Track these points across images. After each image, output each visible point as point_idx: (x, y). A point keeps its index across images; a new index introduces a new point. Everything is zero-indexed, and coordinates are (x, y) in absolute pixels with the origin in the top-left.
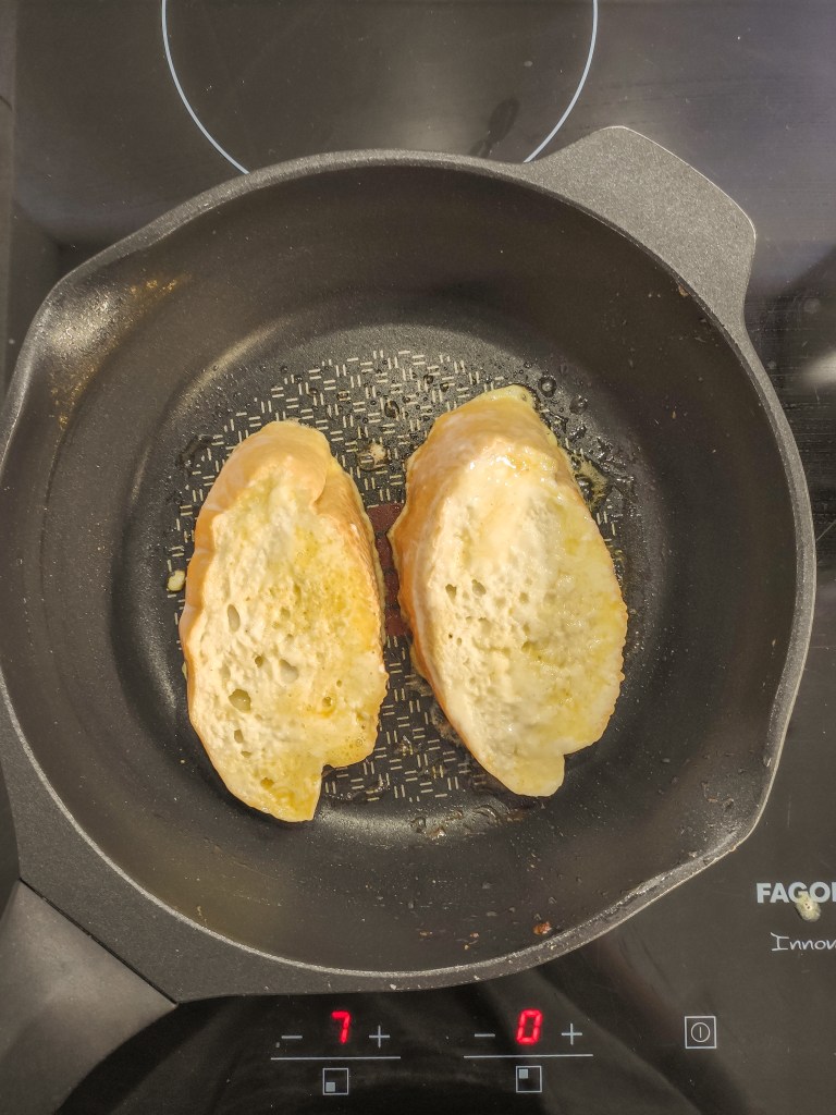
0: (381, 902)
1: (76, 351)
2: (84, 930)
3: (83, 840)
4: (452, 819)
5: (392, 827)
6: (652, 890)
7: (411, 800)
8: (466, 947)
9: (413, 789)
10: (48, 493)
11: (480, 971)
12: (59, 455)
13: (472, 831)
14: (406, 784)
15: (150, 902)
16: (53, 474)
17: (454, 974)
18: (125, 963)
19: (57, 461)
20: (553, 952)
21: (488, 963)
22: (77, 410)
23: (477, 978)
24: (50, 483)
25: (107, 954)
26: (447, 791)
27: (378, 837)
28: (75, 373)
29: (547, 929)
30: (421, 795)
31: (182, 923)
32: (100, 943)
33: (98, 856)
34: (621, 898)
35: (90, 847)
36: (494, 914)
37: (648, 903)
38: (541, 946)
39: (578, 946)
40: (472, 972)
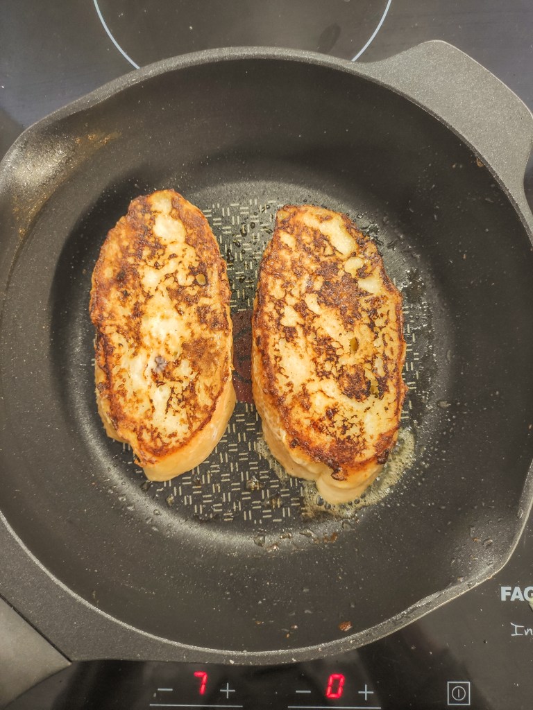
0: (228, 596)
1: (34, 182)
2: (8, 603)
3: (12, 537)
4: (284, 538)
5: (239, 541)
6: (429, 604)
7: (255, 522)
8: (288, 636)
9: (258, 514)
10: (8, 283)
11: (296, 656)
12: (17, 257)
13: (298, 548)
14: (253, 511)
15: (58, 586)
16: (12, 270)
17: (277, 656)
18: (36, 629)
19: (15, 262)
20: (352, 645)
21: (304, 649)
22: (33, 224)
23: (294, 660)
24: (10, 277)
25: (24, 622)
26: (281, 517)
27: (230, 548)
28: (32, 198)
29: (349, 627)
30: (263, 519)
31: (80, 603)
32: (19, 613)
33: (22, 549)
34: (405, 608)
35: (17, 543)
36: (310, 612)
37: (425, 614)
38: (343, 640)
39: (371, 642)
40: (291, 656)
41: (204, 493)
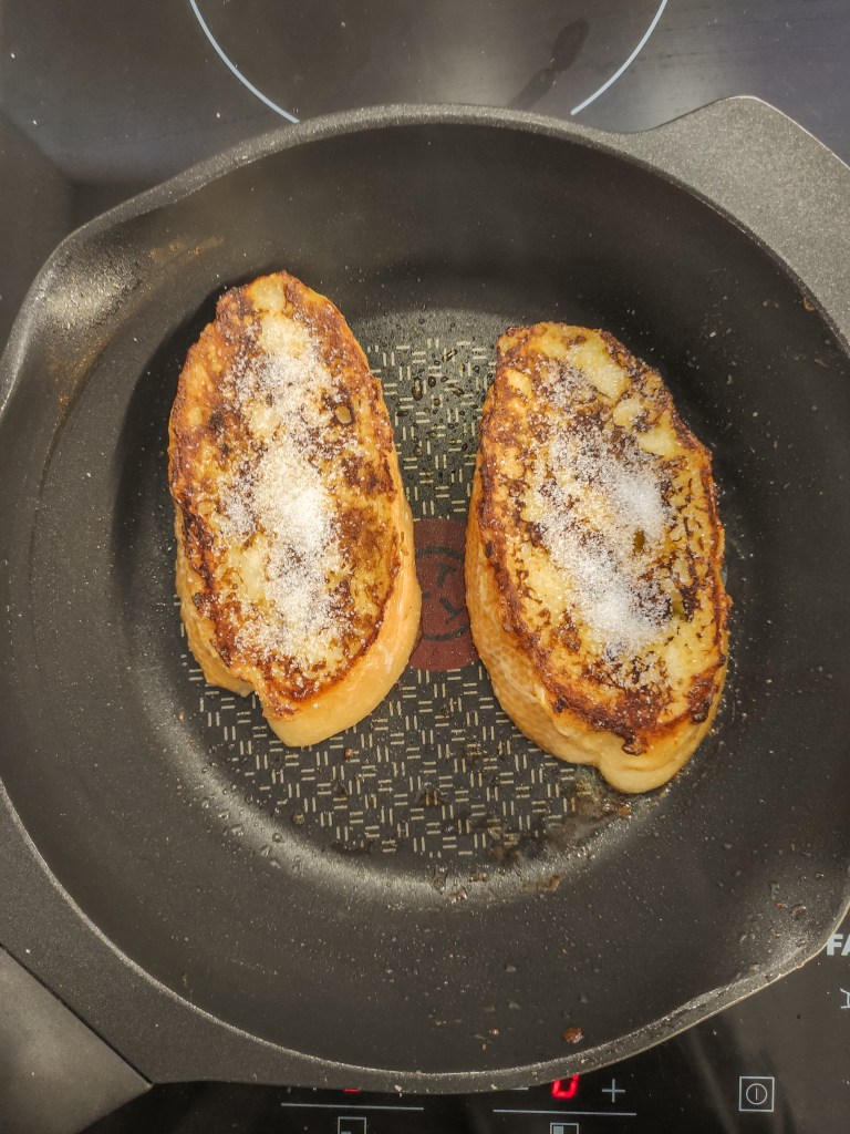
0: (389, 977)
1: (82, 321)
2: (54, 993)
3: (57, 893)
4: (475, 880)
5: (407, 886)
6: (703, 1006)
7: (431, 855)
8: (484, 1047)
9: (435, 844)
10: (42, 483)
11: (498, 1080)
12: (56, 441)
13: (497, 896)
14: (427, 837)
15: (130, 969)
16: (49, 462)
17: (468, 1079)
18: (97, 1034)
19: (54, 447)
20: (584, 1066)
21: (508, 1071)
22: (80, 389)
23: (494, 1088)
24: (45, 473)
25: (78, 1022)
26: (472, 848)
27: (393, 897)
28: (80, 346)
29: (578, 1038)
30: (443, 851)
31: (164, 995)
32: (70, 1009)
33: (73, 912)
34: (667, 1012)
35: (65, 902)
36: (517, 1006)
37: (698, 1021)
38: (570, 1058)
39: (613, 1062)
40: (489, 1080)
41: (351, 809)
